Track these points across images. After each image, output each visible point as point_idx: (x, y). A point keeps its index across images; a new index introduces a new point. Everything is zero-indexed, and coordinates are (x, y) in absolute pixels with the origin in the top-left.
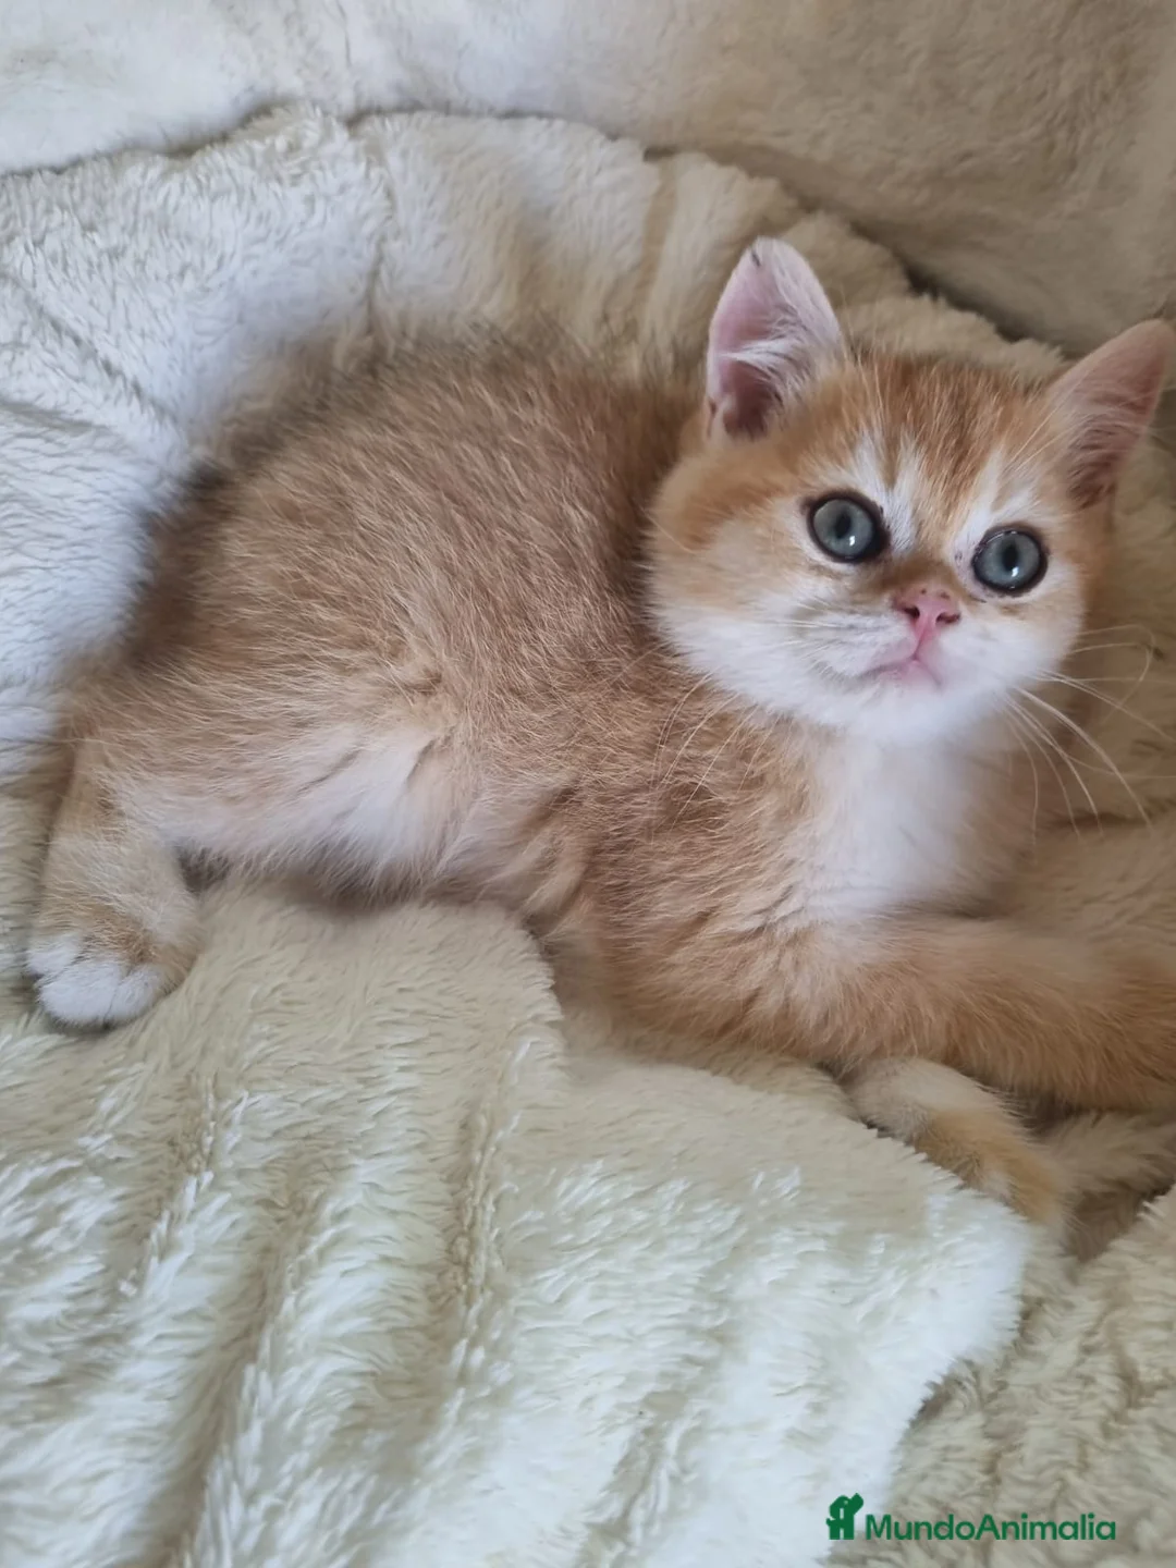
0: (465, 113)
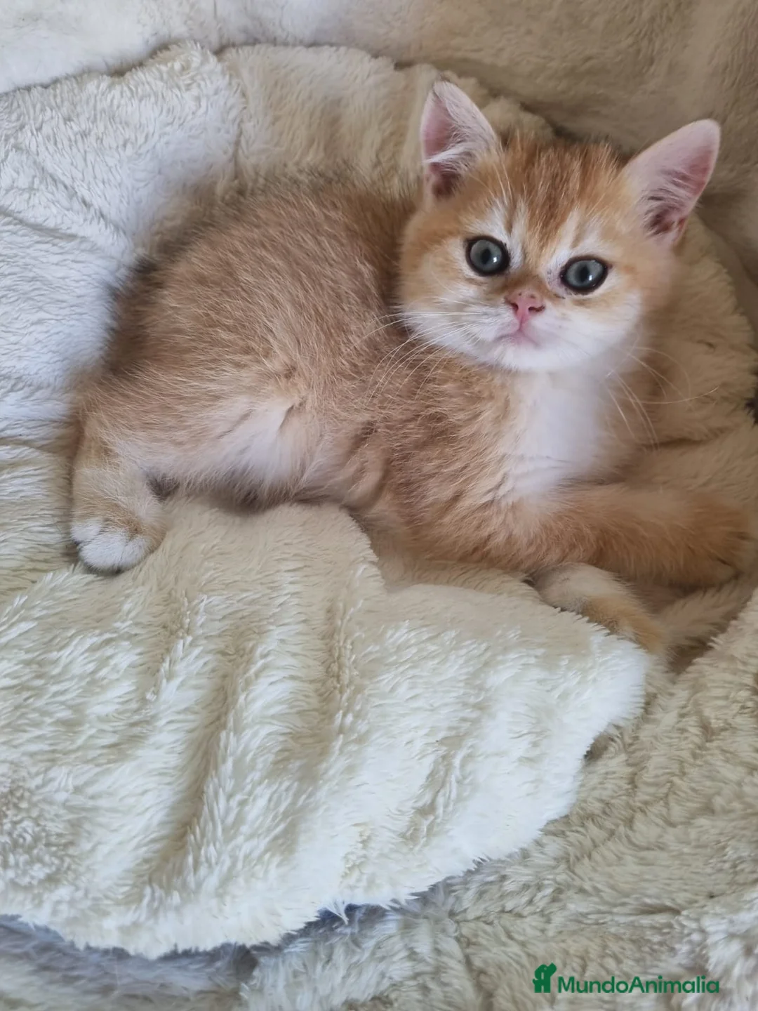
0: (286, 44)
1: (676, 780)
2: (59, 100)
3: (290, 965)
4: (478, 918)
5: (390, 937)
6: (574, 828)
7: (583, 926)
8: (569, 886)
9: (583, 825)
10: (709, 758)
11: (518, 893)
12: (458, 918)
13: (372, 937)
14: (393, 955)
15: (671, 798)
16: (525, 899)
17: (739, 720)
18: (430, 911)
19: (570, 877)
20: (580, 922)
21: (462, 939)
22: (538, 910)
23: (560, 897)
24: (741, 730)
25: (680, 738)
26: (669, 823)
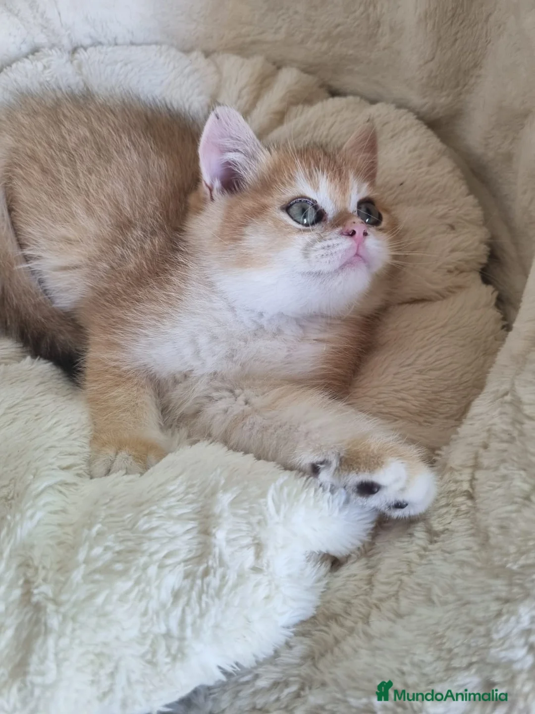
1: (404, 578)
6: (318, 628)
8: (312, 682)
9: (327, 626)
10: (432, 557)
11: (269, 690)
15: (401, 593)
16: (273, 698)
17: (455, 523)
19: (313, 671)
22: (283, 706)
23: (302, 693)
24: (457, 532)
25: (408, 541)
26: (400, 616)
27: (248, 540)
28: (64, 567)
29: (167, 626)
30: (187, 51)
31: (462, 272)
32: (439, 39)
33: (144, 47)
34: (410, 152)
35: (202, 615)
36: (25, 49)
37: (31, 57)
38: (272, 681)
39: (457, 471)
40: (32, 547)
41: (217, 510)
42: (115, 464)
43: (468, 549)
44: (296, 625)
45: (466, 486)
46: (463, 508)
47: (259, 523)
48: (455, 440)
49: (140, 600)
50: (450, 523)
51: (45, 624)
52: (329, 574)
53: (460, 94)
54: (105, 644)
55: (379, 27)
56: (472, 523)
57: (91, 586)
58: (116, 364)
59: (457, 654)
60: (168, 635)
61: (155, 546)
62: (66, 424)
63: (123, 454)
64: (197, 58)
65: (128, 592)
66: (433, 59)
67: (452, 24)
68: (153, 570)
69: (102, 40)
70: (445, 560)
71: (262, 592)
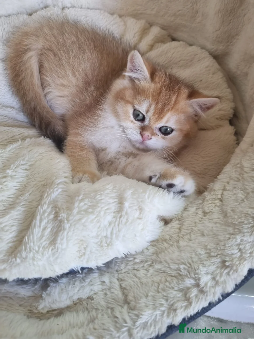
1: (194, 228)
2: (10, 21)
3: (61, 286)
4: (125, 272)
5: (95, 278)
6: (159, 244)
7: (159, 273)
8: (156, 261)
9: (162, 243)
10: (204, 221)
11: (139, 263)
12: (119, 272)
13: (89, 278)
14: (95, 284)
15: (191, 233)
16: (142, 265)
17: (214, 209)
18: (110, 270)
19: (157, 258)
20: (158, 272)
21: (119, 279)
22: (145, 269)
23: (153, 265)
24: (215, 213)
25: (195, 216)
26: (190, 240)
27: (137, 207)
28: (69, 209)
29: (106, 234)
30: (112, 14)
31: (222, 120)
32: (223, 22)
33: (94, 10)
34: (205, 68)
35: (119, 231)
36: (42, 6)
37: (44, 9)
38: (141, 260)
39: (216, 191)
40: (57, 201)
41: (126, 196)
42: (82, 179)
43: (219, 218)
44: (151, 242)
45: (219, 196)
46: (218, 204)
47: (141, 201)
48: (216, 181)
49: (98, 222)
50: (212, 210)
51: (64, 226)
52: (164, 226)
53: (229, 46)
54: (84, 237)
55: (197, 13)
56: (221, 210)
57: (80, 215)
58: (79, 143)
59: (212, 251)
60: (106, 237)
61: (103, 205)
62: (63, 162)
63: (86, 175)
64: (116, 17)
65: (93, 220)
66: (219, 29)
67: (229, 16)
68: (102, 213)
69: (75, 5)
70: (209, 222)
71: (140, 227)
